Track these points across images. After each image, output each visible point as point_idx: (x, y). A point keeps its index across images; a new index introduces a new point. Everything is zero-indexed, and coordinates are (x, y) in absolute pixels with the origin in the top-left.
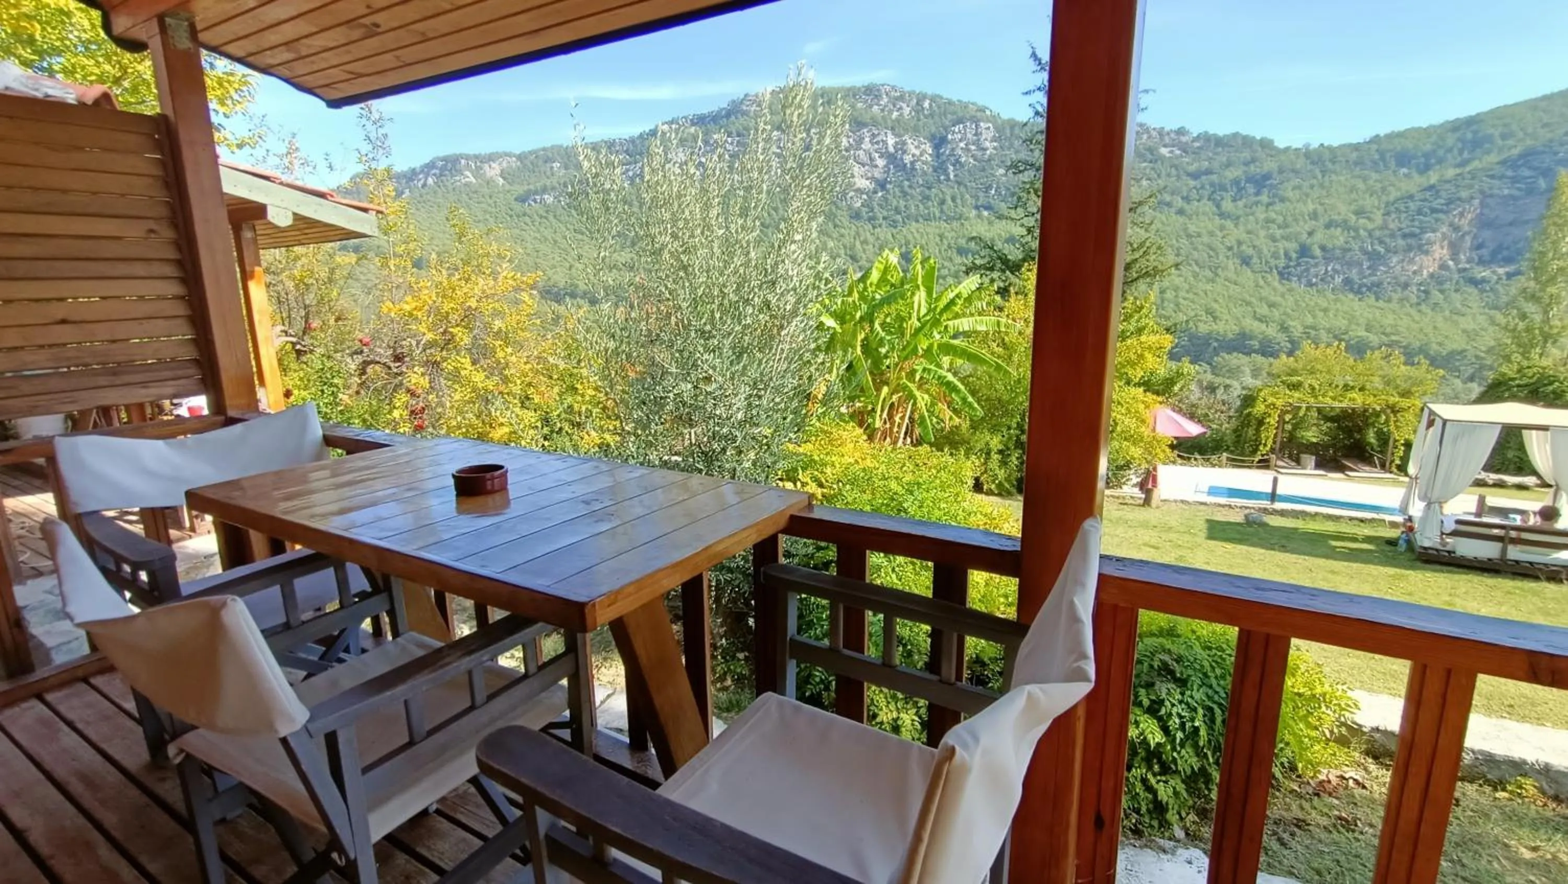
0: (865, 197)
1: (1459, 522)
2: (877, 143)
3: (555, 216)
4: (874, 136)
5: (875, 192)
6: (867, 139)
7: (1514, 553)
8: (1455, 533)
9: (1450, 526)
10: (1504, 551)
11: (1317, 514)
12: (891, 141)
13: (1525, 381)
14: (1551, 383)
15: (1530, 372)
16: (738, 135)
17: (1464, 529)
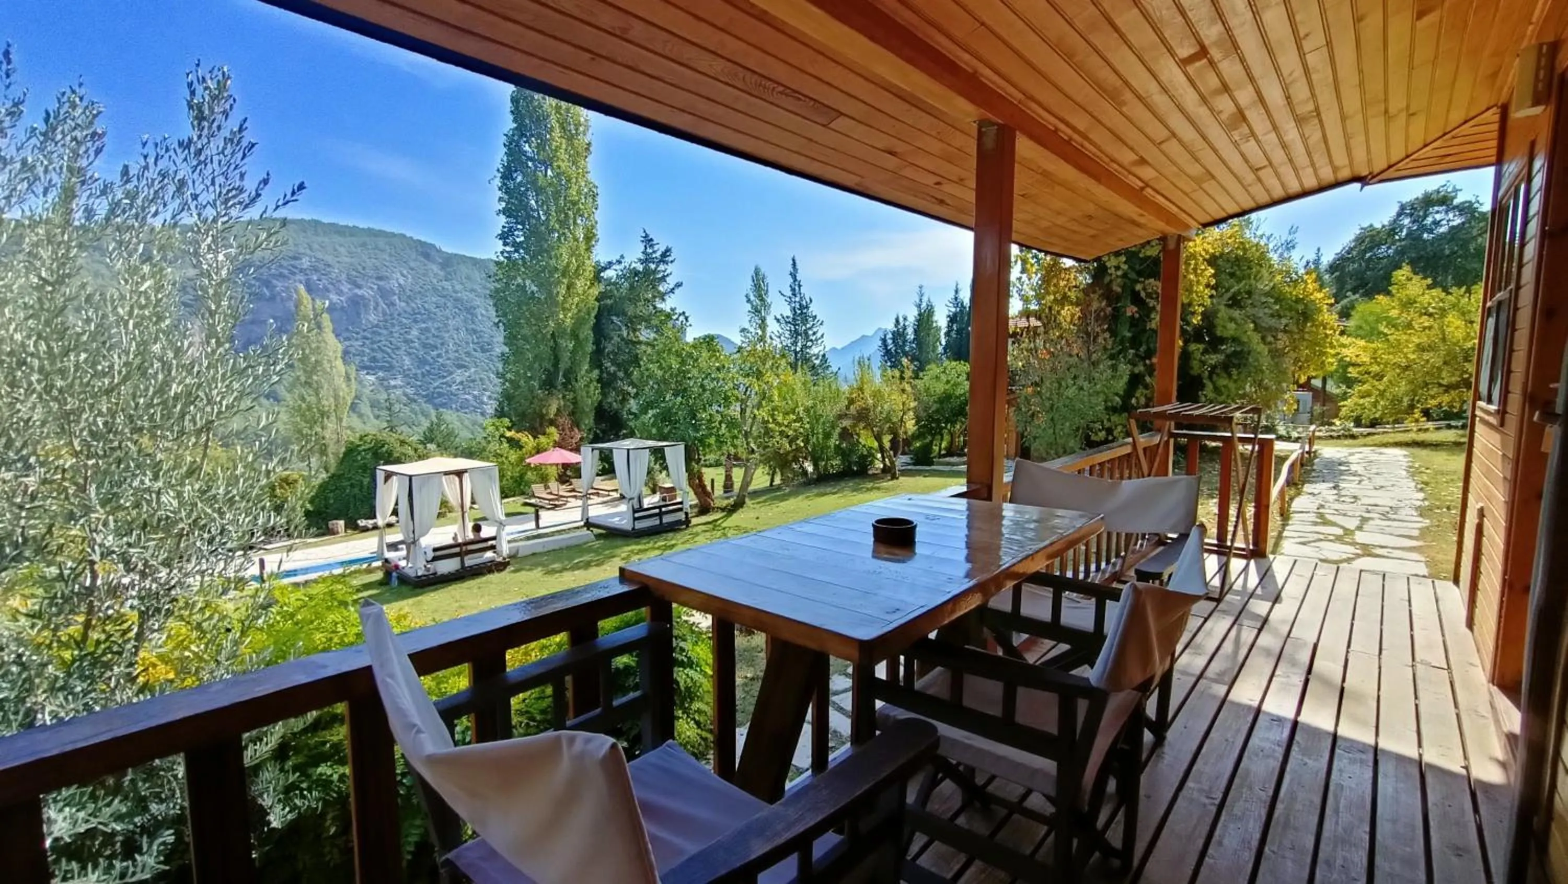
1: (435, 550)
7: (470, 561)
8: (435, 559)
9: (431, 555)
10: (462, 562)
11: (306, 582)
13: (367, 446)
14: (383, 446)
15: (368, 439)
17: (441, 553)
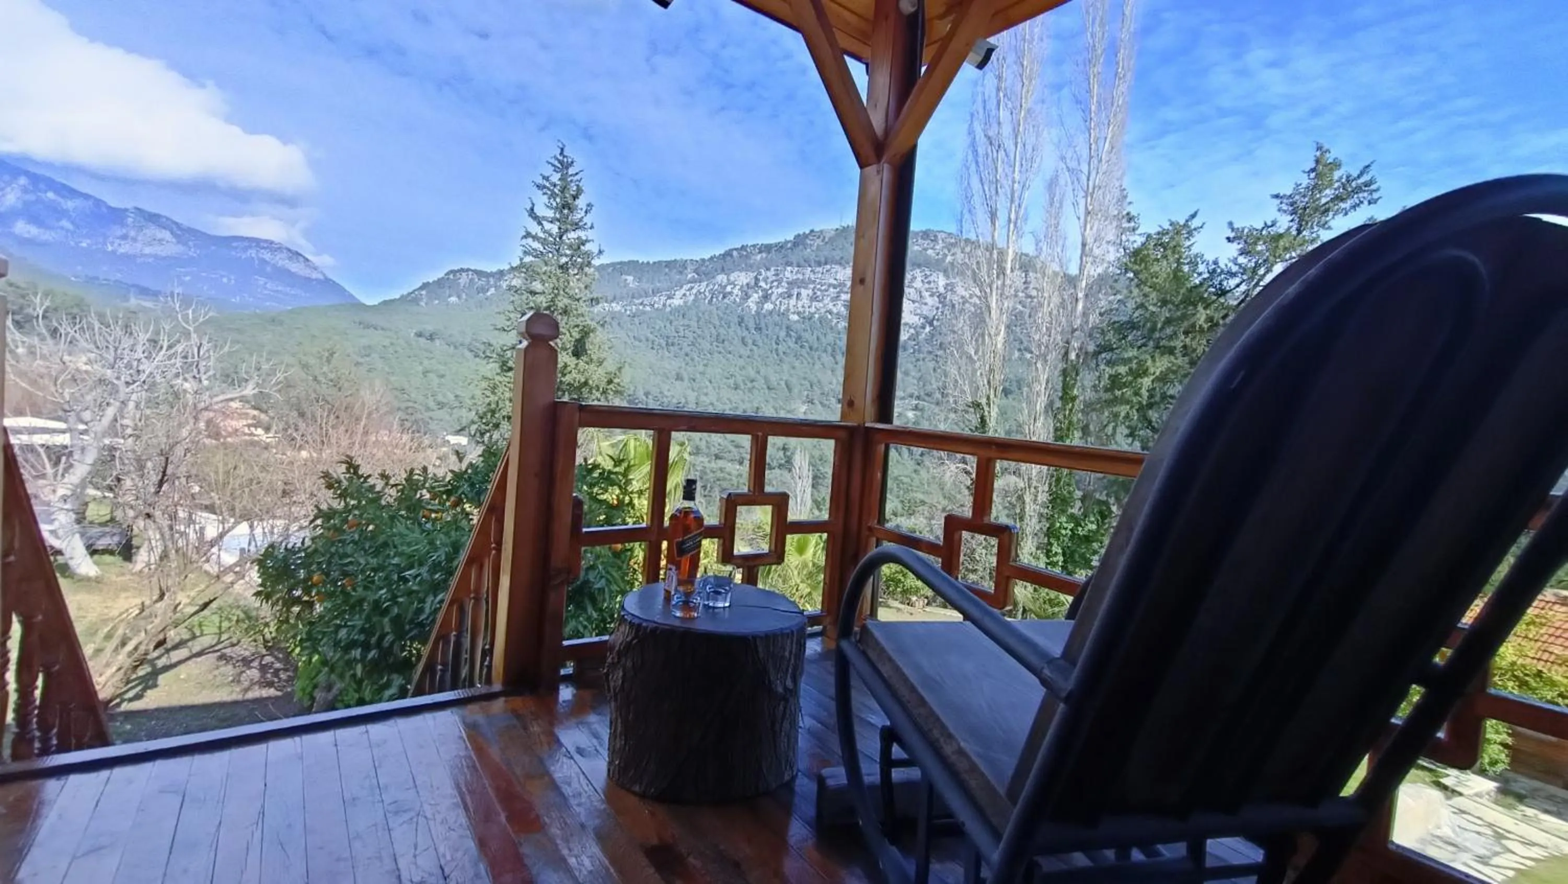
0: (912, 331)
2: (929, 283)
3: (619, 324)
4: (926, 276)
5: (923, 327)
6: (919, 279)
12: (942, 281)
16: (799, 266)
